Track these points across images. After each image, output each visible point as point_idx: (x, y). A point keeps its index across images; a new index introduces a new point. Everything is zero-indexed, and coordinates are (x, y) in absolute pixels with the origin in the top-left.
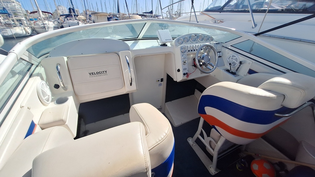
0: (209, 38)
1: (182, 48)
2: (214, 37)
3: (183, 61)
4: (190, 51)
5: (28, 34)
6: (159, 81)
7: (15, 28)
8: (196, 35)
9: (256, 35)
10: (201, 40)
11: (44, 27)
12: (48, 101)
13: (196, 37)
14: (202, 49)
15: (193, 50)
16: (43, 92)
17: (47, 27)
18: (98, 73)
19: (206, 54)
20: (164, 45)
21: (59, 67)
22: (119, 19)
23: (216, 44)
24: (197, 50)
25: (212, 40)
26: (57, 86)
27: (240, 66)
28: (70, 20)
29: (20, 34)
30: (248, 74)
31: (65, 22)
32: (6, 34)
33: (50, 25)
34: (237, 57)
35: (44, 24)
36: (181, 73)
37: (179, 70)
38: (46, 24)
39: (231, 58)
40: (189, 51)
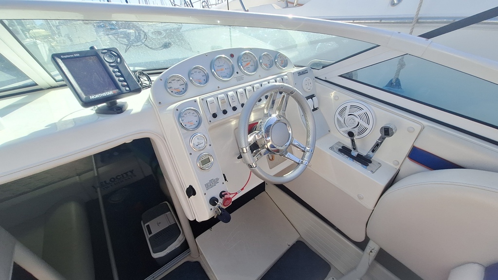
0: (275, 60)
1: (180, 114)
2: (289, 55)
3: (199, 158)
8: (232, 56)
9: (428, 36)
10: (252, 68)
13: (233, 61)
14: (260, 100)
15: (230, 110)
19: (274, 116)
23: (300, 73)
24: (243, 105)
25: (285, 63)
27: (382, 139)
30: (408, 160)
34: (365, 110)
36: (202, 198)
37: (191, 192)
39: (347, 112)
40: (215, 116)
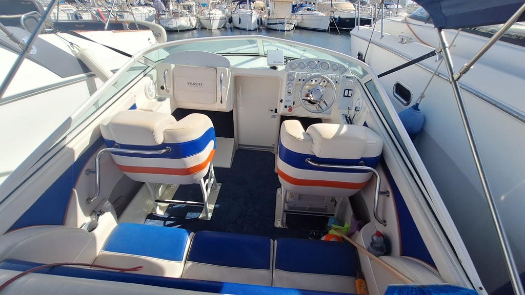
0: (340, 68)
1: (289, 75)
3: (288, 90)
4: (302, 80)
5: (192, 27)
6: (272, 111)
7: (181, 18)
8: (319, 62)
10: (326, 69)
11: (209, 19)
12: (151, 96)
13: (317, 64)
16: (149, 89)
17: (212, 19)
18: (195, 84)
20: (274, 68)
21: (166, 72)
22: (313, 9)
25: (345, 71)
26: (162, 88)
28: (243, 8)
29: (184, 27)
31: (236, 12)
32: (171, 26)
33: (216, 16)
35: (210, 14)
36: (283, 104)
37: (282, 101)
38: (212, 14)
40: (300, 80)
